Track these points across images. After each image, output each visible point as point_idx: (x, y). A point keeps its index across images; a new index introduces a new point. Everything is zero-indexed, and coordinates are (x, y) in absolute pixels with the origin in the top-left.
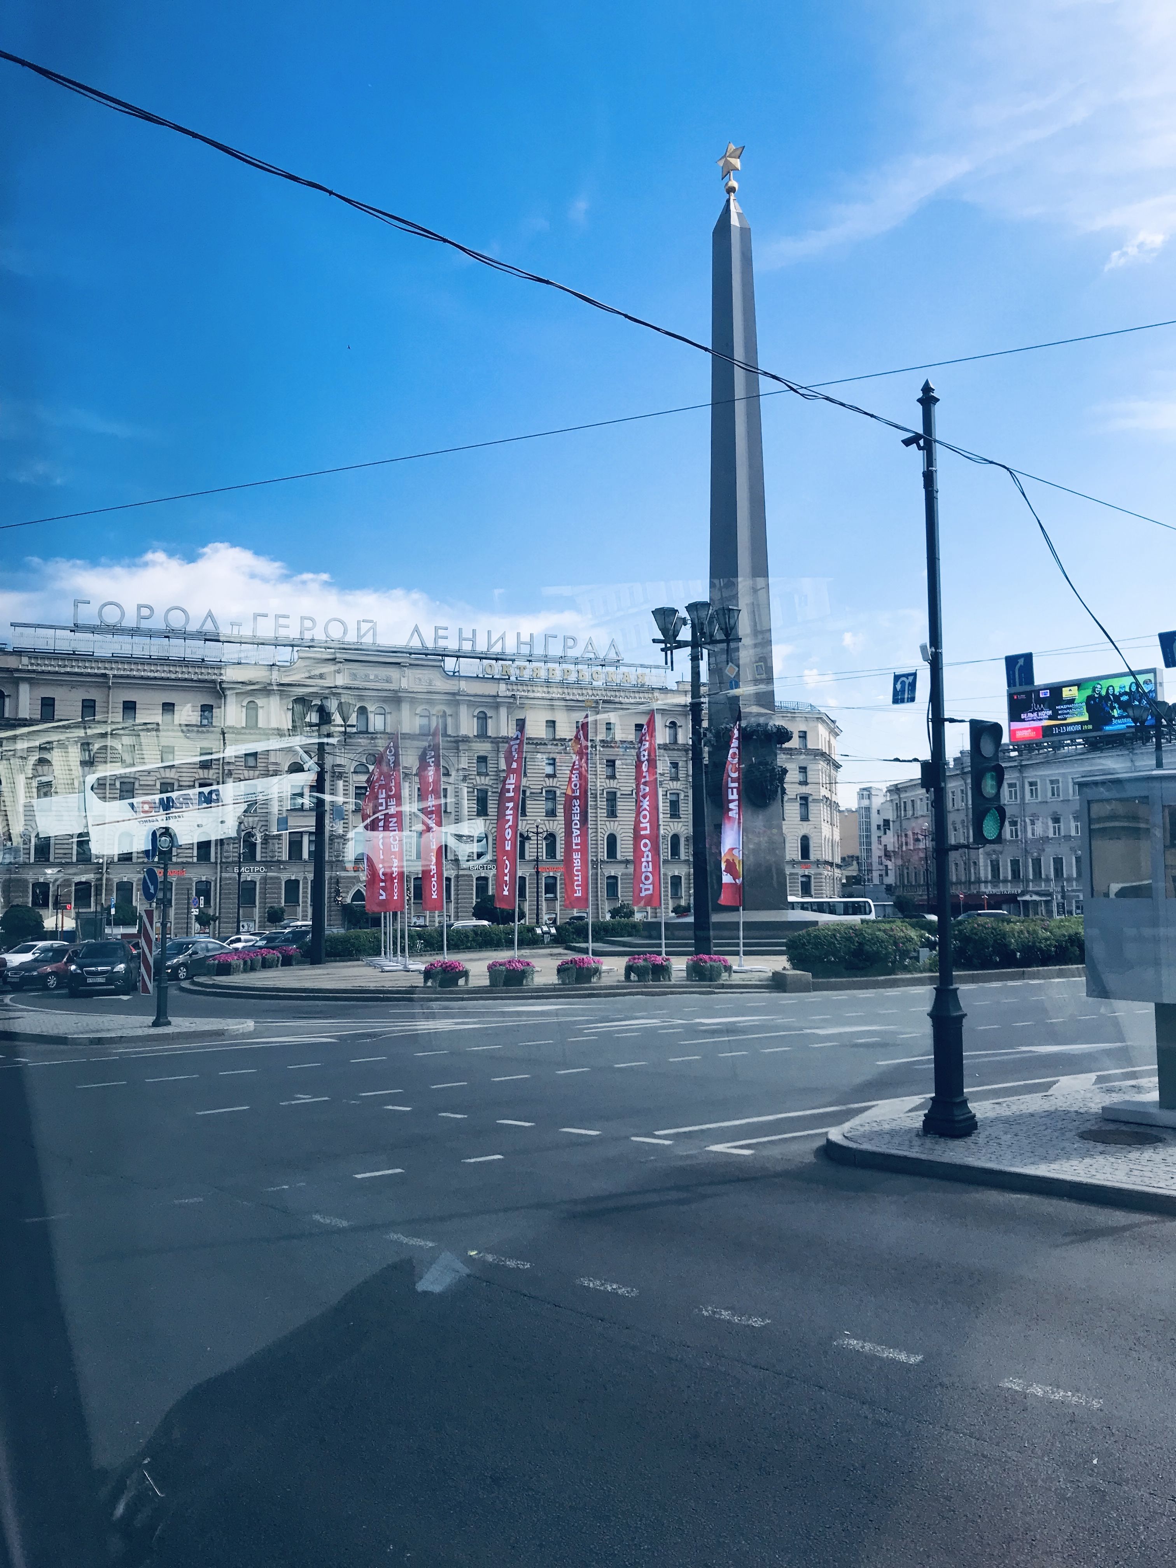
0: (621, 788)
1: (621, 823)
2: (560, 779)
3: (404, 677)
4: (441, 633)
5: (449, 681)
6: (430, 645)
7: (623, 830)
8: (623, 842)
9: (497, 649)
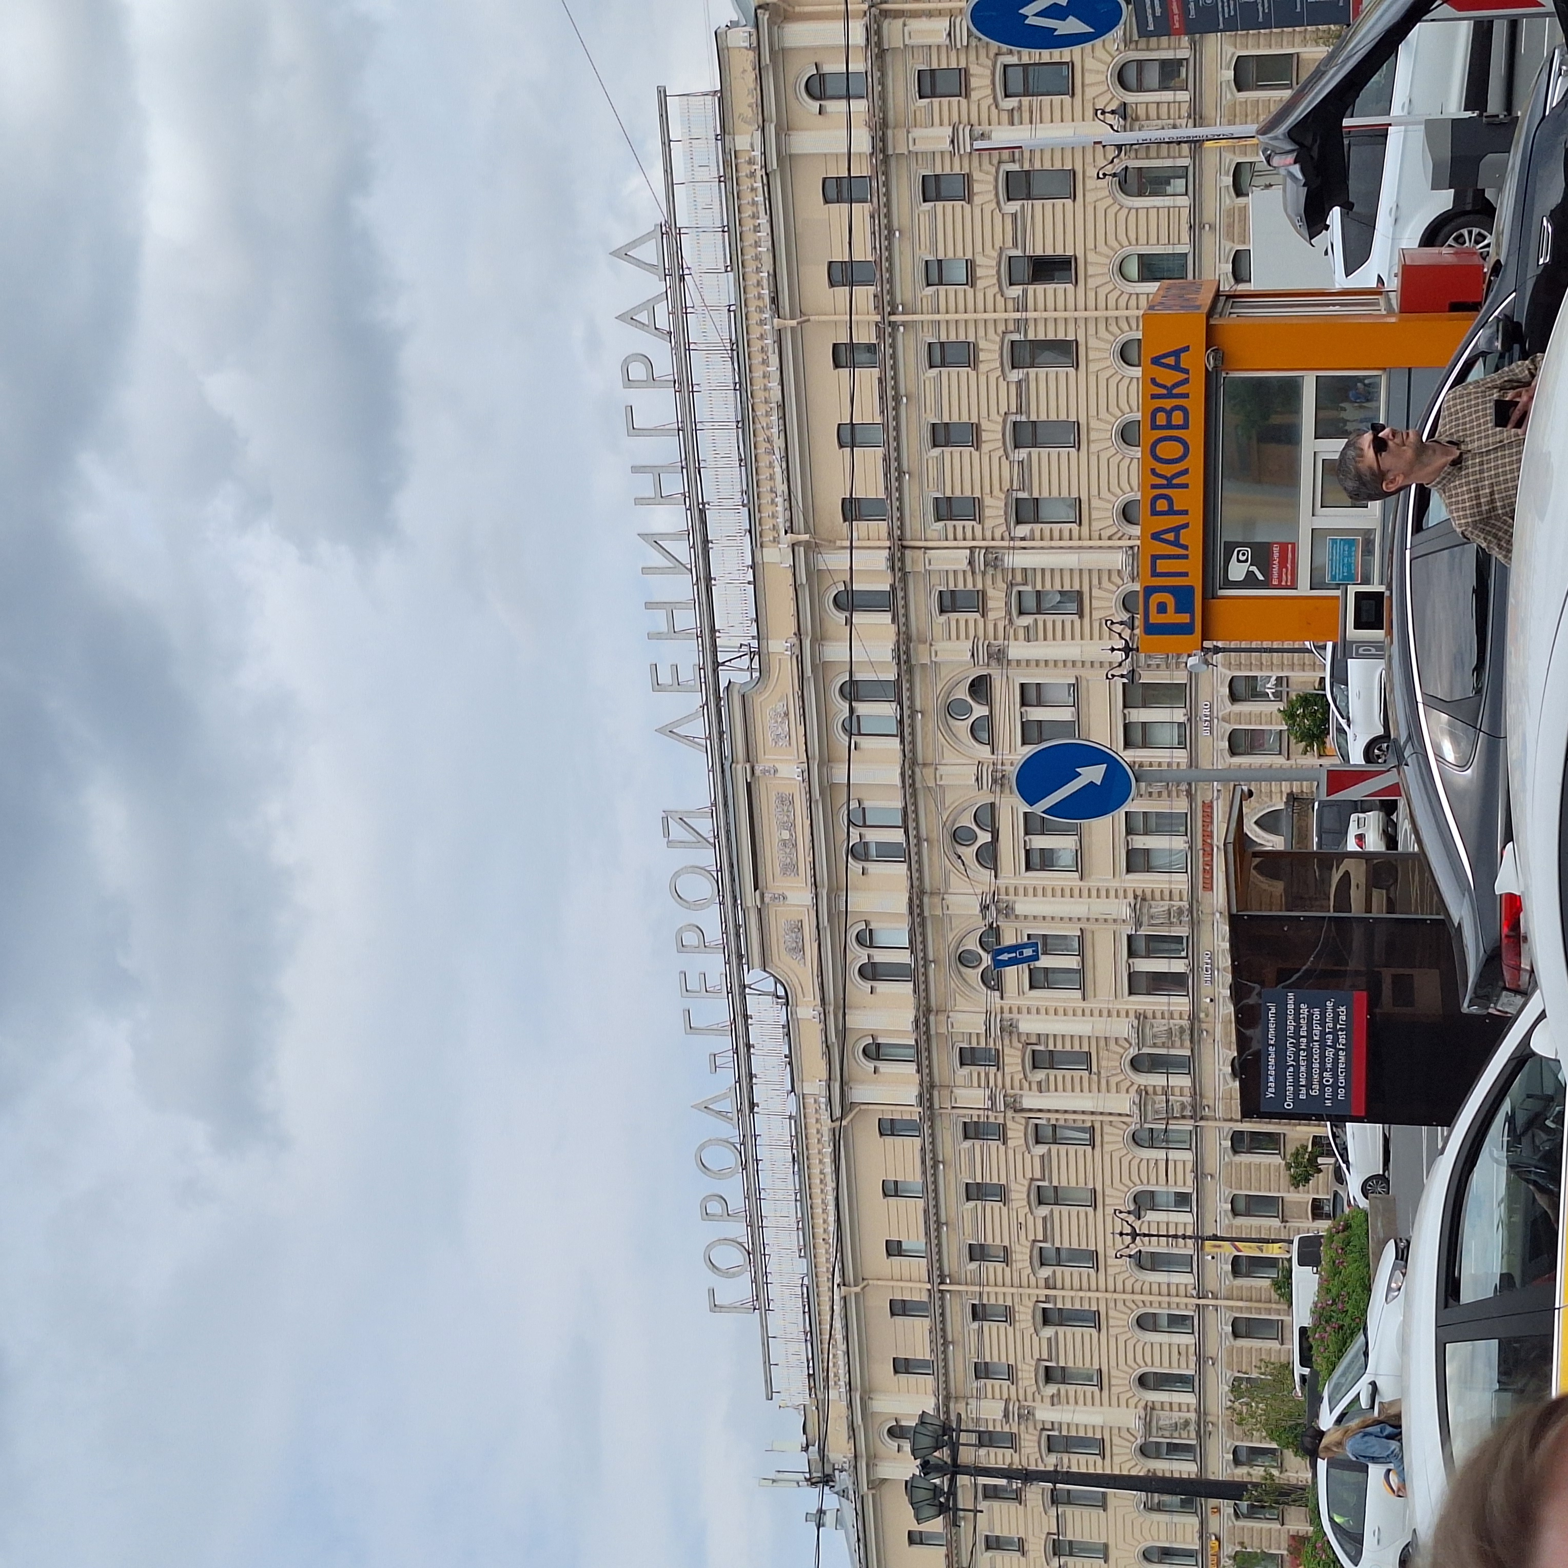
0: (998, 244)
1: (1091, 245)
2: (984, 413)
3: (776, 771)
4: (665, 677)
5: (775, 674)
6: (697, 699)
7: (1111, 237)
8: (1143, 239)
9: (682, 550)
